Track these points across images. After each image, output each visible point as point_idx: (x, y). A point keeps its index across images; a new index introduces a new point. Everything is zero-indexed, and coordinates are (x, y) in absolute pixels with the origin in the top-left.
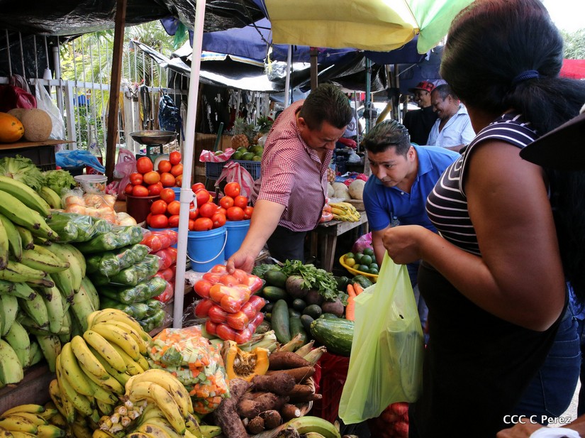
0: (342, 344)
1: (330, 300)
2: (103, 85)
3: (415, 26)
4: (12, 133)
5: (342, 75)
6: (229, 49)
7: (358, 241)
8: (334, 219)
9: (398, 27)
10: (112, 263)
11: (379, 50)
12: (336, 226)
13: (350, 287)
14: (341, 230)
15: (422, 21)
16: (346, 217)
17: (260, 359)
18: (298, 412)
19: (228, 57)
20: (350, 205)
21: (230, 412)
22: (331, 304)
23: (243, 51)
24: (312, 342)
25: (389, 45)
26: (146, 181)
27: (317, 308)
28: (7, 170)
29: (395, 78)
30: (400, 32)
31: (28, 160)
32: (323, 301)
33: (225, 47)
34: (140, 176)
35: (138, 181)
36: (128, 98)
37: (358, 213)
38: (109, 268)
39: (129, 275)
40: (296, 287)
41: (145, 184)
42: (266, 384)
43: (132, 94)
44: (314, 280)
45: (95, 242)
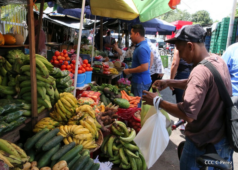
0: (123, 105)
1: (117, 94)
2: (16, 23)
3: (138, 13)
4: (13, 42)
5: (109, 25)
6: (71, 14)
7: (119, 81)
8: (111, 74)
9: (132, 13)
10: (63, 80)
11: (127, 20)
12: (111, 76)
13: (121, 91)
14: (113, 77)
15: (140, 12)
16: (115, 73)
17: (103, 108)
18: (116, 120)
19: (66, 16)
20: (115, 69)
21: (99, 119)
22: (118, 95)
23: (76, 14)
24: (115, 105)
25: (130, 19)
26: (58, 59)
27: (114, 96)
28: (16, 54)
29: (126, 26)
30: (133, 15)
31: (21, 51)
32: (115, 94)
33: (69, 13)
34: (56, 57)
35: (56, 59)
36: (25, 29)
37: (118, 72)
38: (62, 82)
39: (67, 83)
40: (107, 90)
41: (58, 60)
42: (106, 114)
43: (27, 27)
44: (112, 88)
45: (58, 74)
